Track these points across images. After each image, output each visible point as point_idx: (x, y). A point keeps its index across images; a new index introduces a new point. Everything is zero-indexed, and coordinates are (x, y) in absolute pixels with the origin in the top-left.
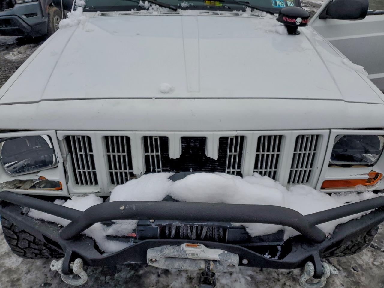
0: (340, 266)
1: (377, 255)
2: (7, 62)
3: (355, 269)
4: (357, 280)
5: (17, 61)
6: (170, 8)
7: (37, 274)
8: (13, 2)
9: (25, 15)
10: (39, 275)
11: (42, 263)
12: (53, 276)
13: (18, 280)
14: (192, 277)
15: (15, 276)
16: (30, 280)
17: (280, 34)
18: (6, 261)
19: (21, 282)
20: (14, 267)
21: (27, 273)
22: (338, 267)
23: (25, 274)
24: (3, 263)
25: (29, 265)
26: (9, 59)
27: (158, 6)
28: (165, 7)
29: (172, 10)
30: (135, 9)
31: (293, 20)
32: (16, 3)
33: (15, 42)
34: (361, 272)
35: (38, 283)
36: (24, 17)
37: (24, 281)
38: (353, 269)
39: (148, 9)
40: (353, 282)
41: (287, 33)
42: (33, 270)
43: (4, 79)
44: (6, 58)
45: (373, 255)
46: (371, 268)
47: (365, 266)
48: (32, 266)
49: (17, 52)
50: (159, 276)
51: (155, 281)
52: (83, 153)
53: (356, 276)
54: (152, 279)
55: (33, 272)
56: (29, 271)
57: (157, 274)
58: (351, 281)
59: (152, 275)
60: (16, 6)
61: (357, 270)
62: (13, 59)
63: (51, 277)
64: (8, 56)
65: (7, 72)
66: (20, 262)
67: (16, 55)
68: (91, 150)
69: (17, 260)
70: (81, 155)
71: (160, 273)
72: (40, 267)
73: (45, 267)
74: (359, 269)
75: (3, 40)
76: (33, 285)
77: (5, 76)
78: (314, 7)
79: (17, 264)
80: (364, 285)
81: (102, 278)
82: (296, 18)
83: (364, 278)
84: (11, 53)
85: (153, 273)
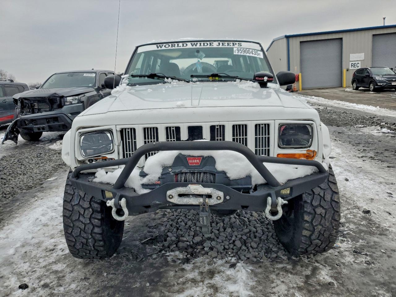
0: (326, 264)
1: (358, 257)
2: (50, 150)
3: (338, 265)
4: (340, 271)
5: (59, 149)
6: (185, 81)
7: (78, 273)
8: (63, 104)
9: (71, 114)
10: (79, 274)
11: (82, 267)
12: (91, 274)
13: (64, 276)
14: (203, 271)
15: (61, 275)
16: (73, 277)
17: (255, 88)
18: (53, 266)
19: (65, 278)
20: (60, 269)
21: (70, 273)
22: (325, 265)
23: (69, 273)
24: (51, 268)
25: (72, 268)
26: (52, 148)
27: (177, 81)
28: (182, 81)
29: (186, 82)
30: (162, 83)
31: (262, 79)
32: (65, 105)
33: (57, 137)
34: (343, 266)
35: (79, 278)
36: (70, 115)
37: (68, 277)
38: (337, 265)
39: (170, 83)
40: (336, 272)
41: (260, 87)
42: (75, 271)
43: (49, 161)
44: (50, 147)
45: (354, 257)
46: (352, 264)
47: (347, 263)
48: (74, 268)
49: (59, 143)
50: (176, 272)
51: (173, 275)
52: (130, 141)
53: (338, 269)
54: (171, 274)
55: (75, 272)
56: (72, 272)
57: (175, 271)
58: (334, 272)
59: (171, 271)
60: (65, 107)
61: (340, 265)
62: (56, 148)
63: (90, 275)
64: (52, 147)
65: (50, 156)
66: (65, 267)
67: (58, 145)
68: (135, 139)
69: (62, 265)
70: (129, 142)
71: (177, 270)
72: (81, 269)
73: (84, 269)
74: (342, 265)
75: (47, 137)
76: (75, 279)
77: (49, 159)
78: (320, 106)
79: (63, 268)
80: (345, 274)
81: (131, 275)
82: (263, 77)
83: (346, 270)
84: (55, 144)
85: (171, 270)
